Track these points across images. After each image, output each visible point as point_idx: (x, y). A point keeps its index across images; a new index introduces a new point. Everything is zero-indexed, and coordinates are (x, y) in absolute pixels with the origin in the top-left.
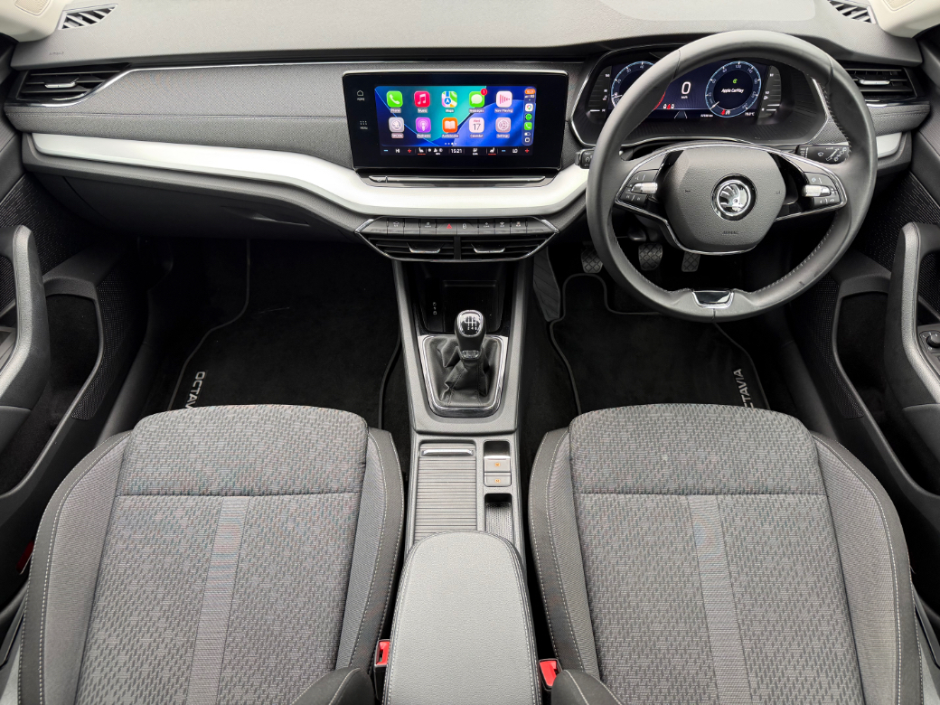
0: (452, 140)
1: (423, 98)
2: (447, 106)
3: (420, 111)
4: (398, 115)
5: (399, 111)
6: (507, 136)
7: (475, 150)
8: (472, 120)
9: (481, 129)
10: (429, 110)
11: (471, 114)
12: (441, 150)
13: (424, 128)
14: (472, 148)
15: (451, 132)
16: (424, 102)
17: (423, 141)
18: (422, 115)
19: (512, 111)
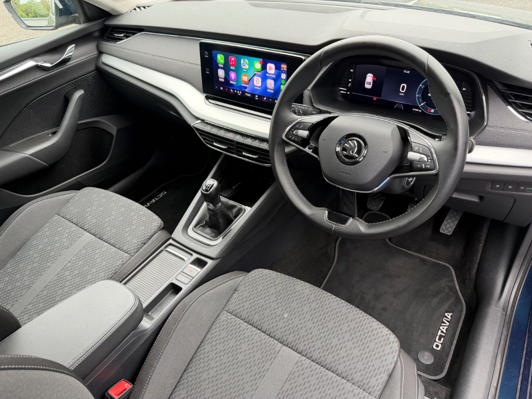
0: (246, 88)
1: (233, 61)
2: (244, 67)
3: (232, 68)
4: (222, 68)
5: (222, 66)
6: (272, 91)
7: (257, 96)
8: (255, 78)
9: (260, 85)
10: (235, 68)
11: (255, 75)
12: (241, 92)
13: (233, 78)
14: (255, 95)
15: (245, 83)
16: (234, 63)
17: (232, 85)
18: (233, 70)
19: (274, 77)
